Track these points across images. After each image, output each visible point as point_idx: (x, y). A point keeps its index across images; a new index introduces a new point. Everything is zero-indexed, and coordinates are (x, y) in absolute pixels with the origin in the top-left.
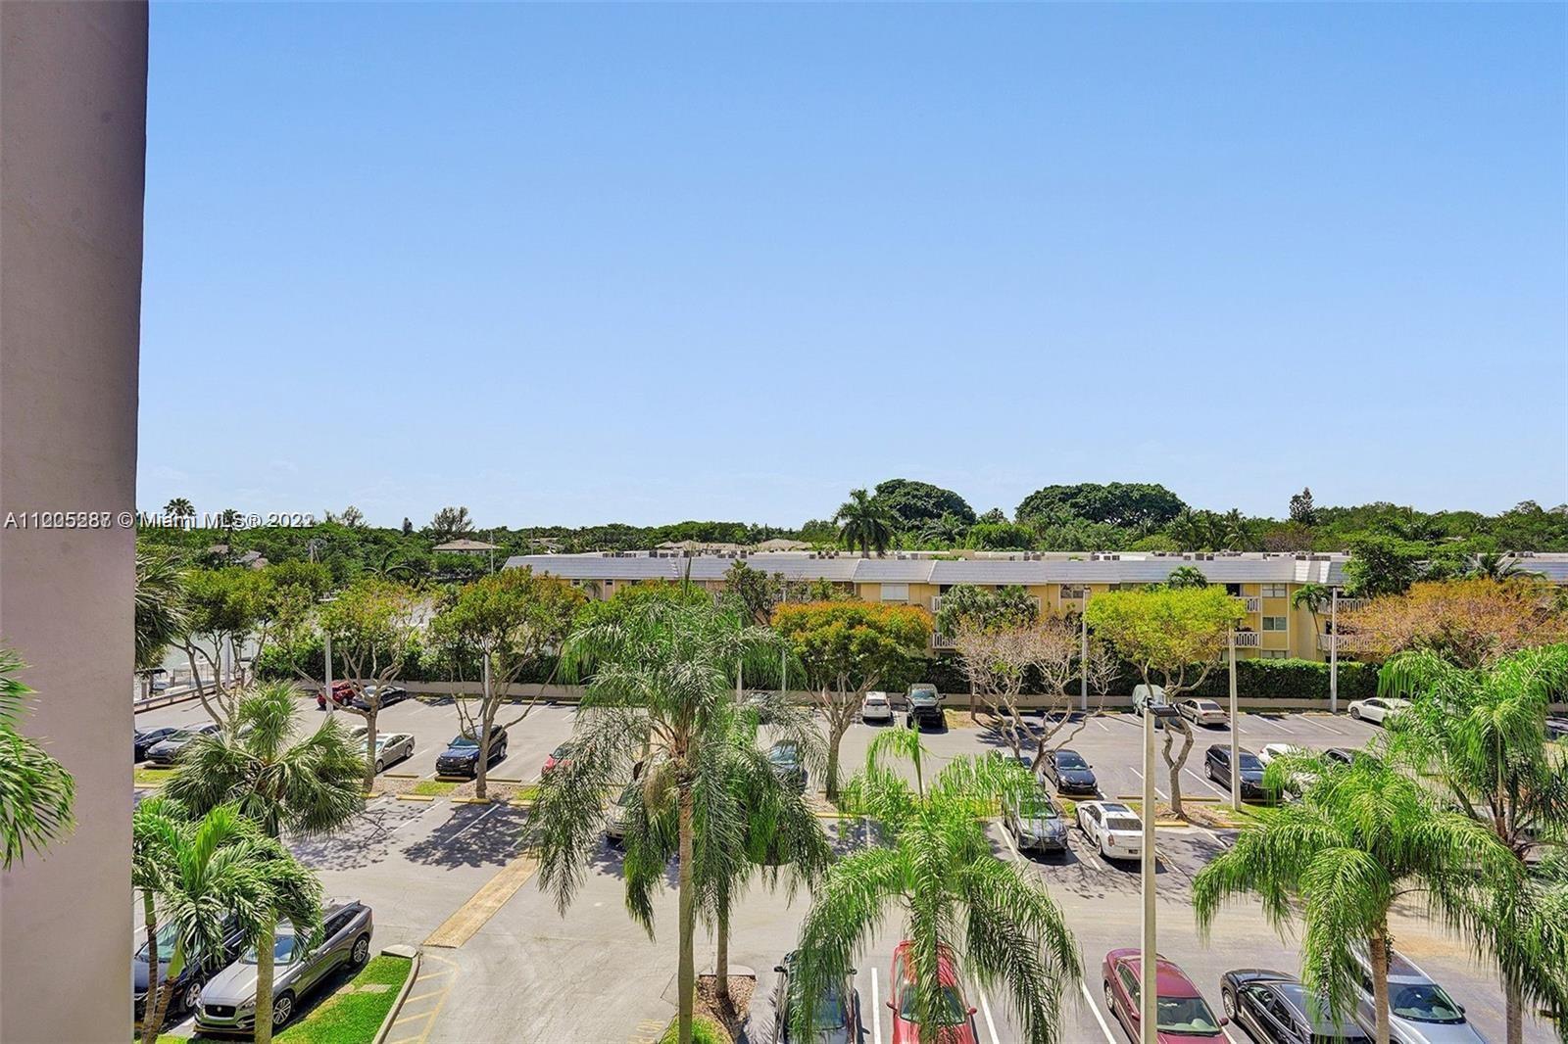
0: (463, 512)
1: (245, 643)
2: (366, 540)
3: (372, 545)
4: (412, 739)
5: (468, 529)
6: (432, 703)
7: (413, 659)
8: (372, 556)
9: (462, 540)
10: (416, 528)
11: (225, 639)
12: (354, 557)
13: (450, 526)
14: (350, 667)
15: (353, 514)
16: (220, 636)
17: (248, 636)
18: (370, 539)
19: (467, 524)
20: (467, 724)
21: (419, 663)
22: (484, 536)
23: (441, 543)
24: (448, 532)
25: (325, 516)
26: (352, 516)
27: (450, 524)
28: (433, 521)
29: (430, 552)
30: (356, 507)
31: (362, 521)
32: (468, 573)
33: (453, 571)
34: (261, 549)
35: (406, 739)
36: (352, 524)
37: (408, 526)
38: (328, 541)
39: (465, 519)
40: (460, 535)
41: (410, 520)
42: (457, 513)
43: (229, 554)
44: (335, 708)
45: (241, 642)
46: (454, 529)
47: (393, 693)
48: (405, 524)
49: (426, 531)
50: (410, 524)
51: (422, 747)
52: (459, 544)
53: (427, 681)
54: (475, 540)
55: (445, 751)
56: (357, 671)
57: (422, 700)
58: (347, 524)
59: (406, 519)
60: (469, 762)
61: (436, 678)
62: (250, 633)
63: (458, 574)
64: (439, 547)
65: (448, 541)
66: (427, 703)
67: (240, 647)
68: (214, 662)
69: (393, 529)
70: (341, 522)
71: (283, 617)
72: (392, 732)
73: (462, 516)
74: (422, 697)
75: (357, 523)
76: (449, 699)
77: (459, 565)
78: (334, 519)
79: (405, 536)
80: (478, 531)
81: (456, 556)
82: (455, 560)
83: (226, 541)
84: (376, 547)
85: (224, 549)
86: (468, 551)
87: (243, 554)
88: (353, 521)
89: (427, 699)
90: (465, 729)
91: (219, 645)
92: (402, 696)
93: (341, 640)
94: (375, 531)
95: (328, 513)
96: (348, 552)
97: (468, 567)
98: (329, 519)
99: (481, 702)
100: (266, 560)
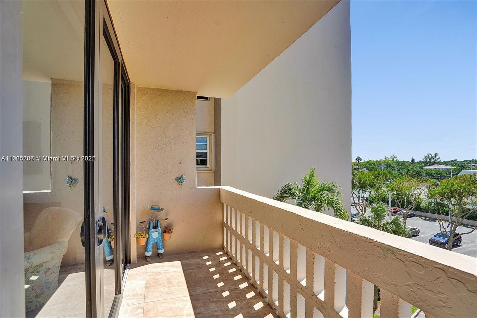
0: (436, 155)
1: (366, 192)
2: (398, 165)
3: (400, 166)
4: (419, 230)
5: (438, 161)
6: (426, 220)
7: (419, 204)
8: (400, 170)
9: (436, 165)
10: (416, 161)
11: (361, 191)
12: (394, 170)
13: (430, 160)
14: (397, 203)
15: (394, 157)
16: (360, 190)
17: (367, 191)
18: (400, 164)
19: (438, 159)
20: (443, 230)
21: (421, 206)
22: (446, 163)
23: (427, 166)
24: (430, 162)
25: (385, 158)
26: (393, 157)
27: (430, 159)
28: (423, 158)
29: (422, 169)
30: (395, 154)
31: (397, 159)
32: (439, 176)
33: (432, 176)
34: (367, 168)
35: (416, 230)
36: (393, 160)
37: (413, 161)
38: (386, 165)
39: (437, 157)
40: (434, 163)
41: (414, 158)
42: (433, 155)
43: (358, 169)
44: (392, 215)
45: (365, 192)
46: (432, 161)
47: (411, 214)
48: (412, 159)
49: (420, 161)
50: (414, 159)
51: (422, 234)
52: (435, 166)
53: (424, 212)
54: (442, 165)
55: (433, 237)
56: (400, 205)
57: (422, 218)
58: (391, 160)
59: (412, 158)
60: (443, 243)
61: (428, 212)
62: (367, 190)
63: (434, 177)
64: (426, 167)
65: (430, 165)
66: (424, 219)
67: (365, 193)
68: (358, 197)
69: (407, 161)
70: (390, 159)
71: (377, 186)
72: (411, 226)
73: (435, 156)
74: (422, 217)
75: (395, 159)
76: (434, 220)
77: (435, 174)
78: (387, 159)
79: (412, 163)
80: (443, 161)
81: (433, 170)
82: (433, 172)
83: (357, 165)
84: (402, 167)
85: (357, 167)
86: (439, 169)
87: (362, 169)
88: (394, 159)
89: (424, 218)
90: (442, 231)
91: (359, 192)
92: (414, 215)
93: (395, 194)
94: (401, 162)
95: (385, 157)
96: (393, 168)
97: (439, 174)
98: (386, 158)
99: (448, 223)
100: (368, 170)
